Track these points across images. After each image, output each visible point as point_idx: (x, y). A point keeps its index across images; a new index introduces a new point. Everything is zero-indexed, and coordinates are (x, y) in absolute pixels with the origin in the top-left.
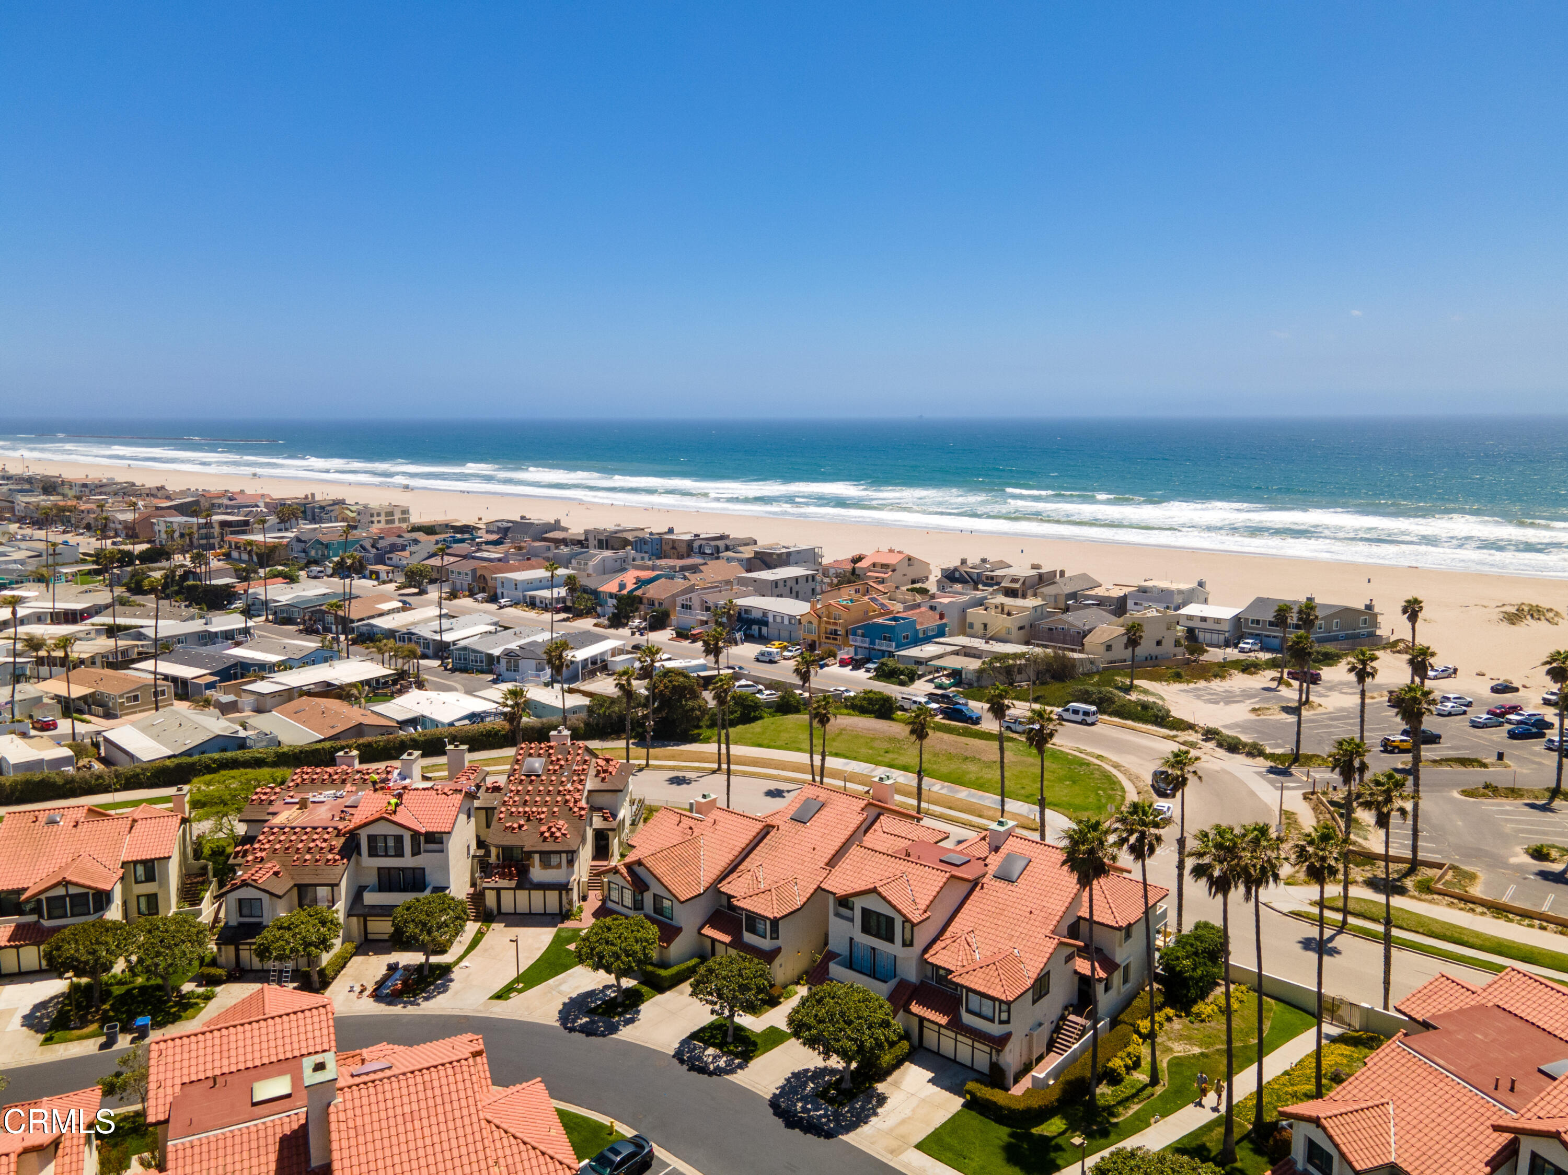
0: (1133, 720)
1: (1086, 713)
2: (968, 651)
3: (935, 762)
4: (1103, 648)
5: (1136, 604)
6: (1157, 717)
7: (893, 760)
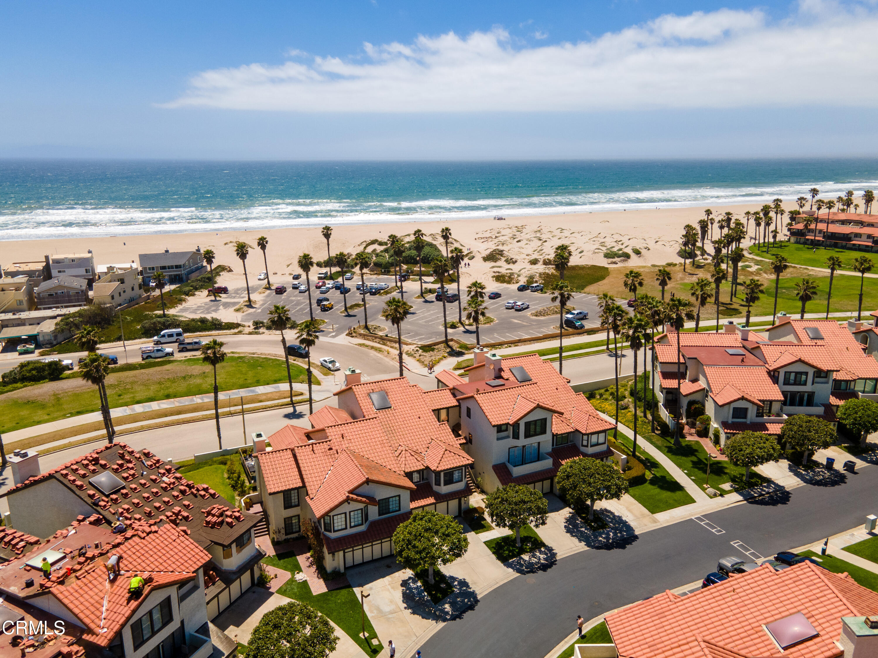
0: (200, 331)
1: (179, 334)
2: (6, 323)
3: (168, 388)
4: (110, 298)
5: (59, 272)
6: (215, 324)
7: (133, 397)
